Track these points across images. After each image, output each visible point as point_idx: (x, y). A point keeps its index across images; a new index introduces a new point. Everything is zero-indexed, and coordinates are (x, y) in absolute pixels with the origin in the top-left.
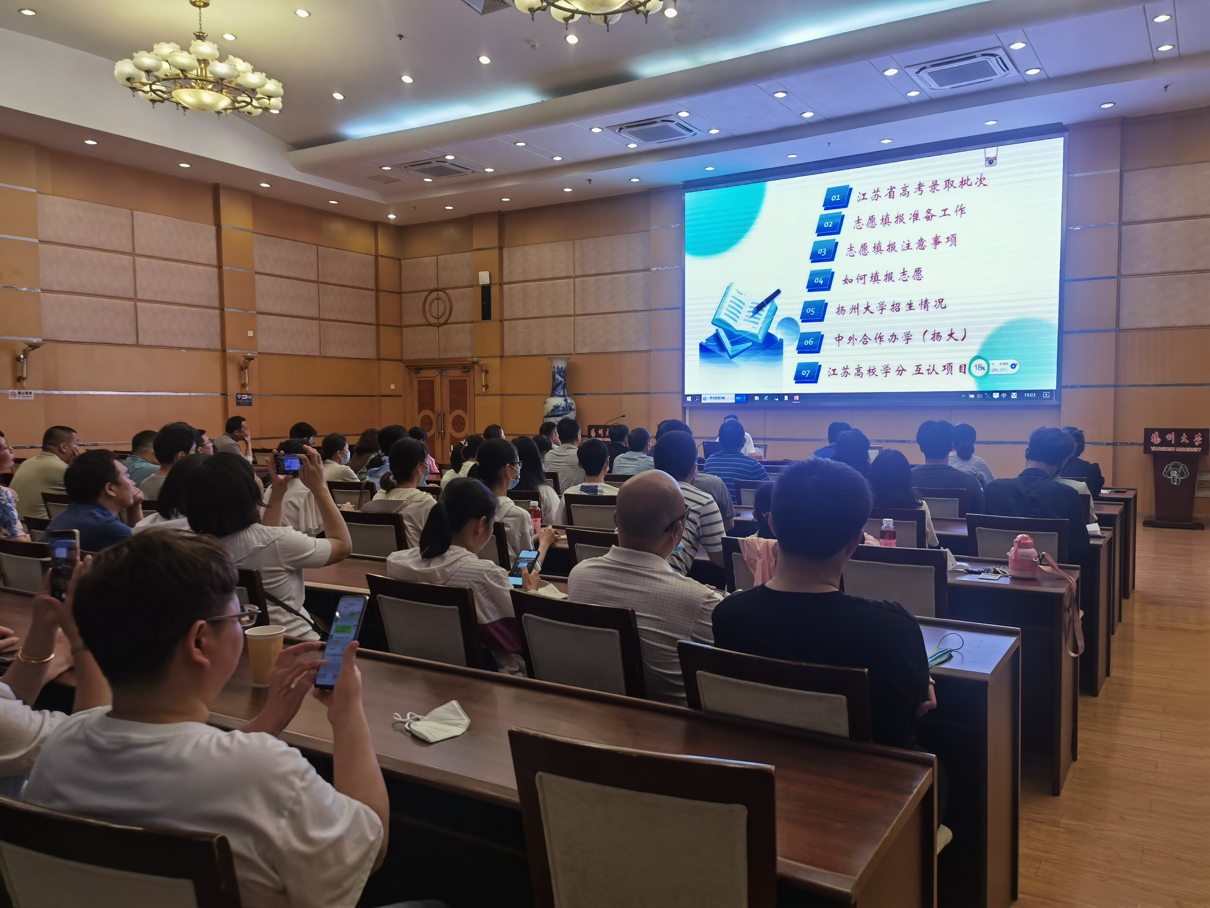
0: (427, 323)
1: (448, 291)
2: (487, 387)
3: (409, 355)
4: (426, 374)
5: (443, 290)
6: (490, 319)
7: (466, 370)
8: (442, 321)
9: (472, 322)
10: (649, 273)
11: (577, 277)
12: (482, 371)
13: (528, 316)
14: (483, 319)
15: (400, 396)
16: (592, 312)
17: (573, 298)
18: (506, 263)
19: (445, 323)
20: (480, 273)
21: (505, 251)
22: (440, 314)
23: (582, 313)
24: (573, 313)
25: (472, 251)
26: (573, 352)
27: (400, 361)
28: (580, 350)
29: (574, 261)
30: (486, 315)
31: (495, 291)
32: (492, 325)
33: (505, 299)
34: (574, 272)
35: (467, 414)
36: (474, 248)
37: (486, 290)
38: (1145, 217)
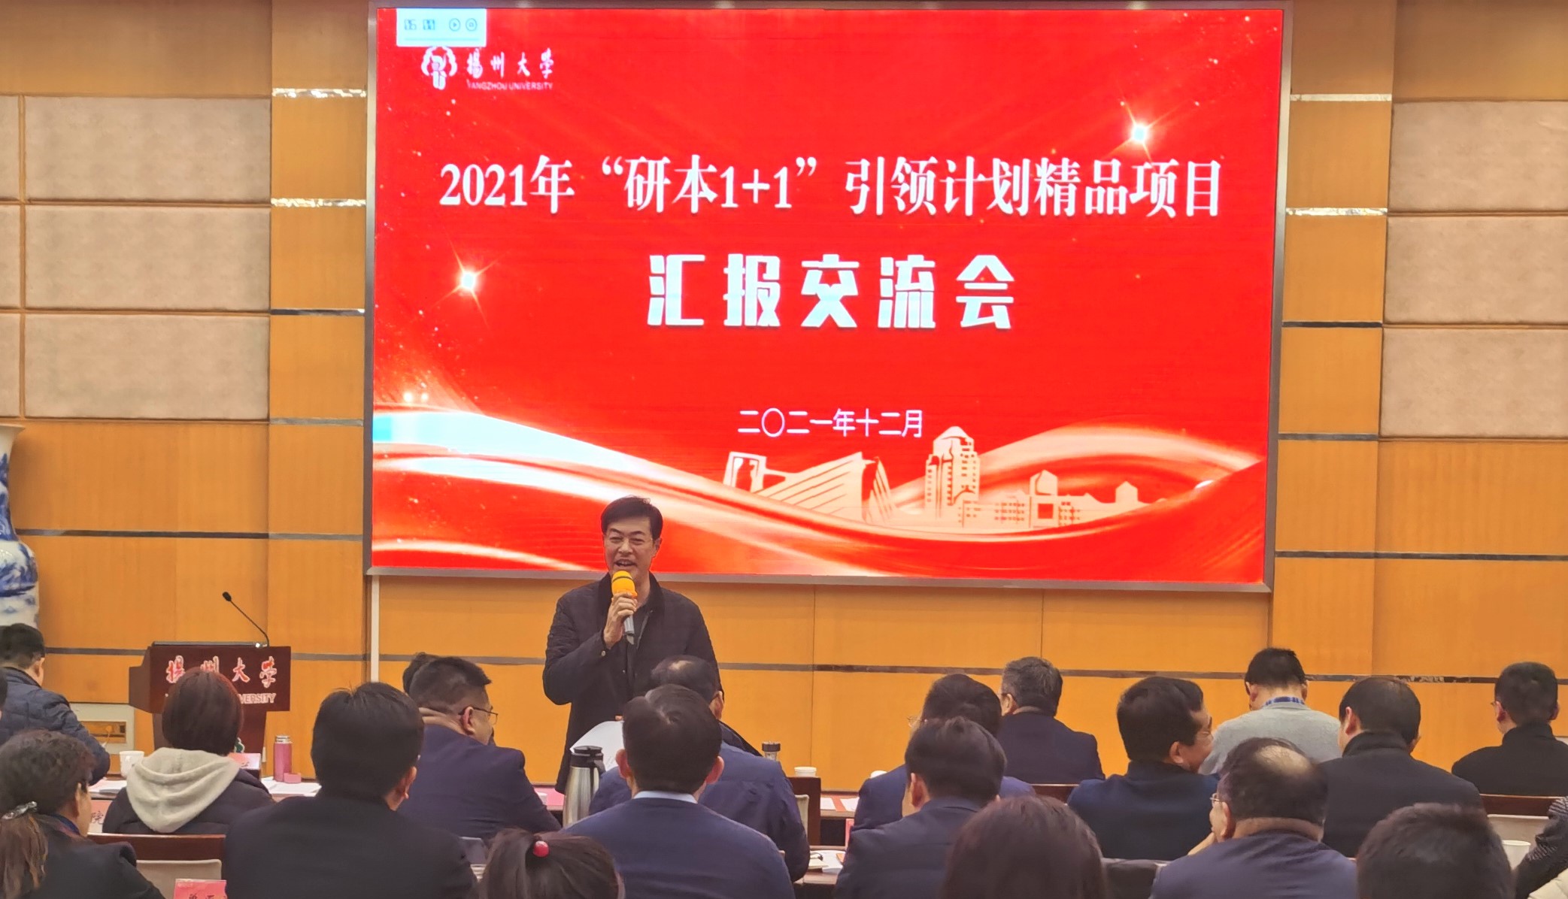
10: (266, 211)
11: (32, 201)
16: (85, 304)
17: (18, 261)
23: (50, 304)
28: (38, 406)
29: (23, 155)
34: (23, 185)
38: (1433, 203)
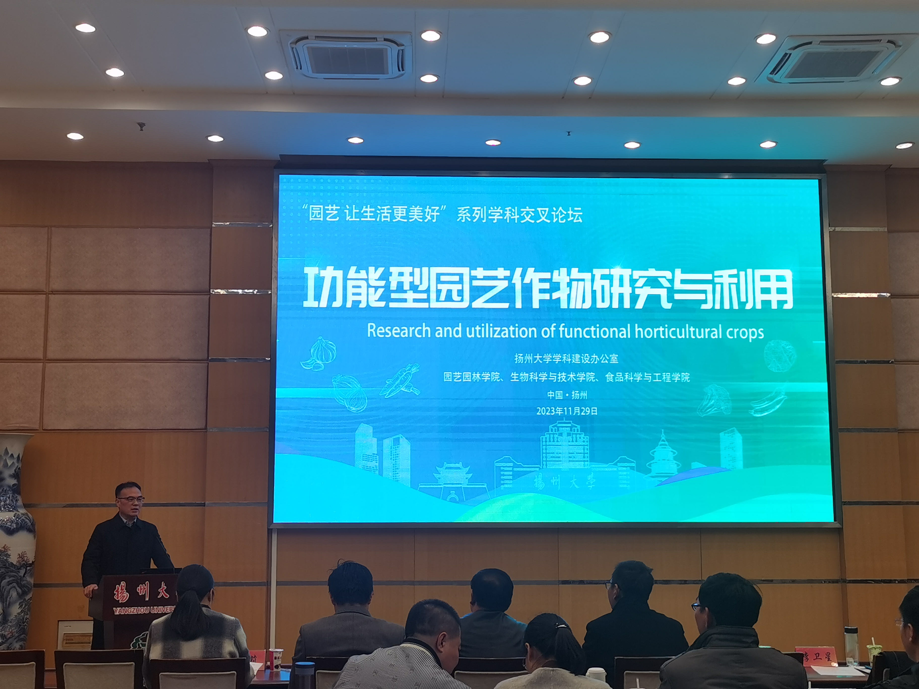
10: (207, 297)
11: (53, 292)
16: (84, 356)
17: (42, 330)
23: (64, 357)
24: (40, 355)
26: (36, 427)
28: (51, 423)
29: (48, 264)
34: (48, 282)
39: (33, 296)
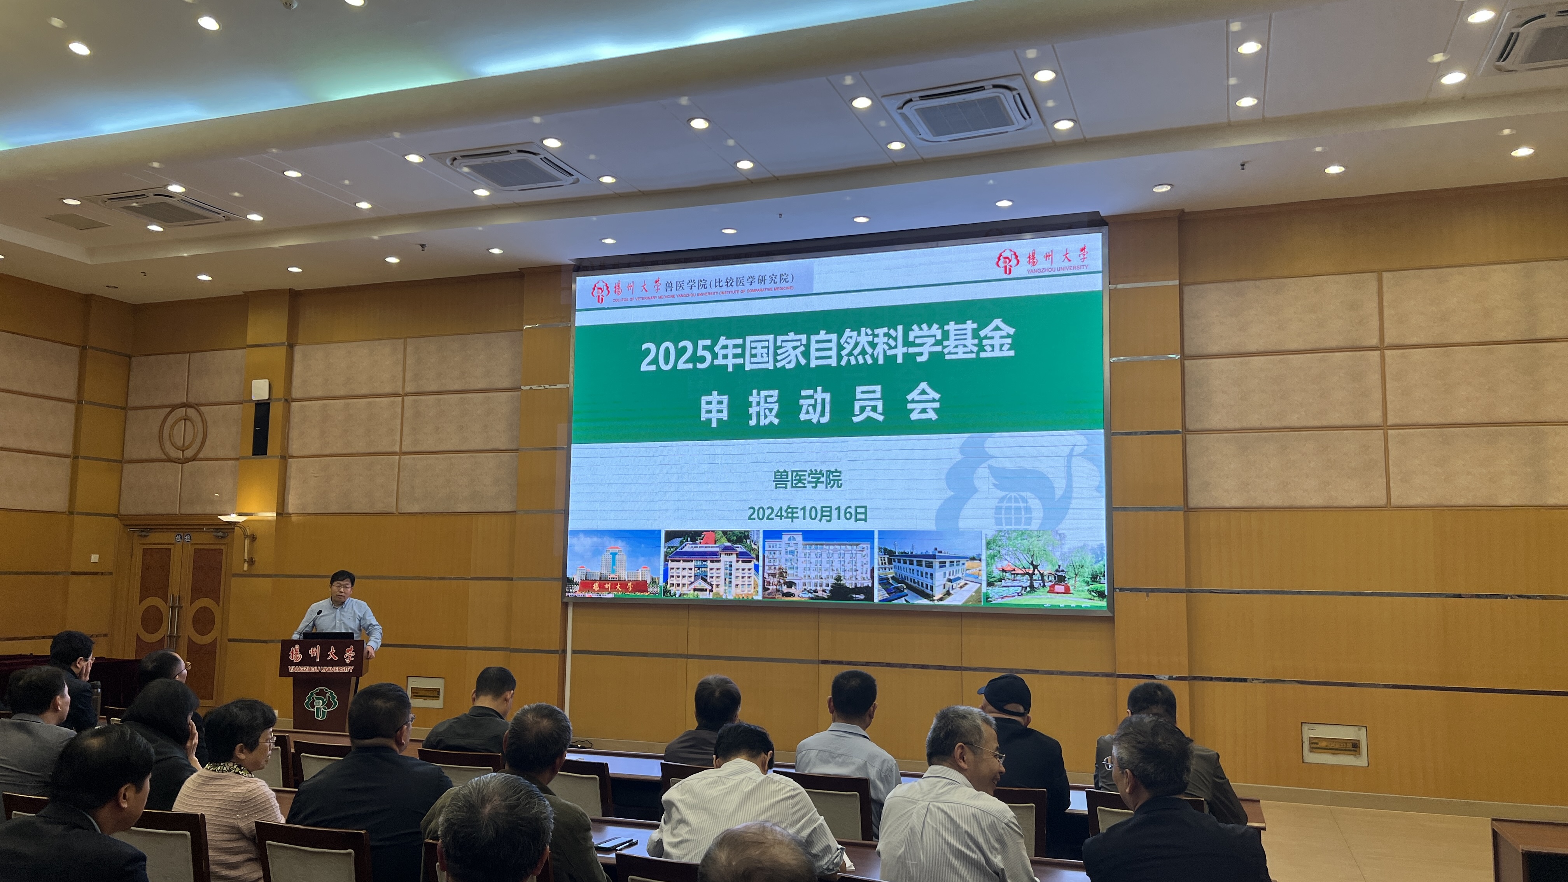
0: (166, 458)
1: (202, 408)
2: (251, 562)
3: (130, 507)
4: (157, 538)
5: (195, 406)
6: (266, 454)
7: (220, 534)
8: (189, 453)
9: (237, 459)
10: (519, 393)
12: (246, 536)
13: (327, 452)
14: (254, 455)
15: (111, 573)
16: (428, 449)
17: (399, 427)
18: (298, 368)
19: (194, 459)
20: (254, 382)
21: (298, 351)
22: (186, 444)
23: (413, 450)
24: (398, 450)
25: (244, 348)
26: (394, 510)
27: (115, 516)
28: (405, 507)
29: (404, 371)
30: (260, 447)
31: (276, 412)
32: (269, 464)
33: (292, 424)
34: (404, 387)
35: (219, 605)
36: (249, 342)
37: (262, 409)
38: (1215, 349)
39: (392, 399)
